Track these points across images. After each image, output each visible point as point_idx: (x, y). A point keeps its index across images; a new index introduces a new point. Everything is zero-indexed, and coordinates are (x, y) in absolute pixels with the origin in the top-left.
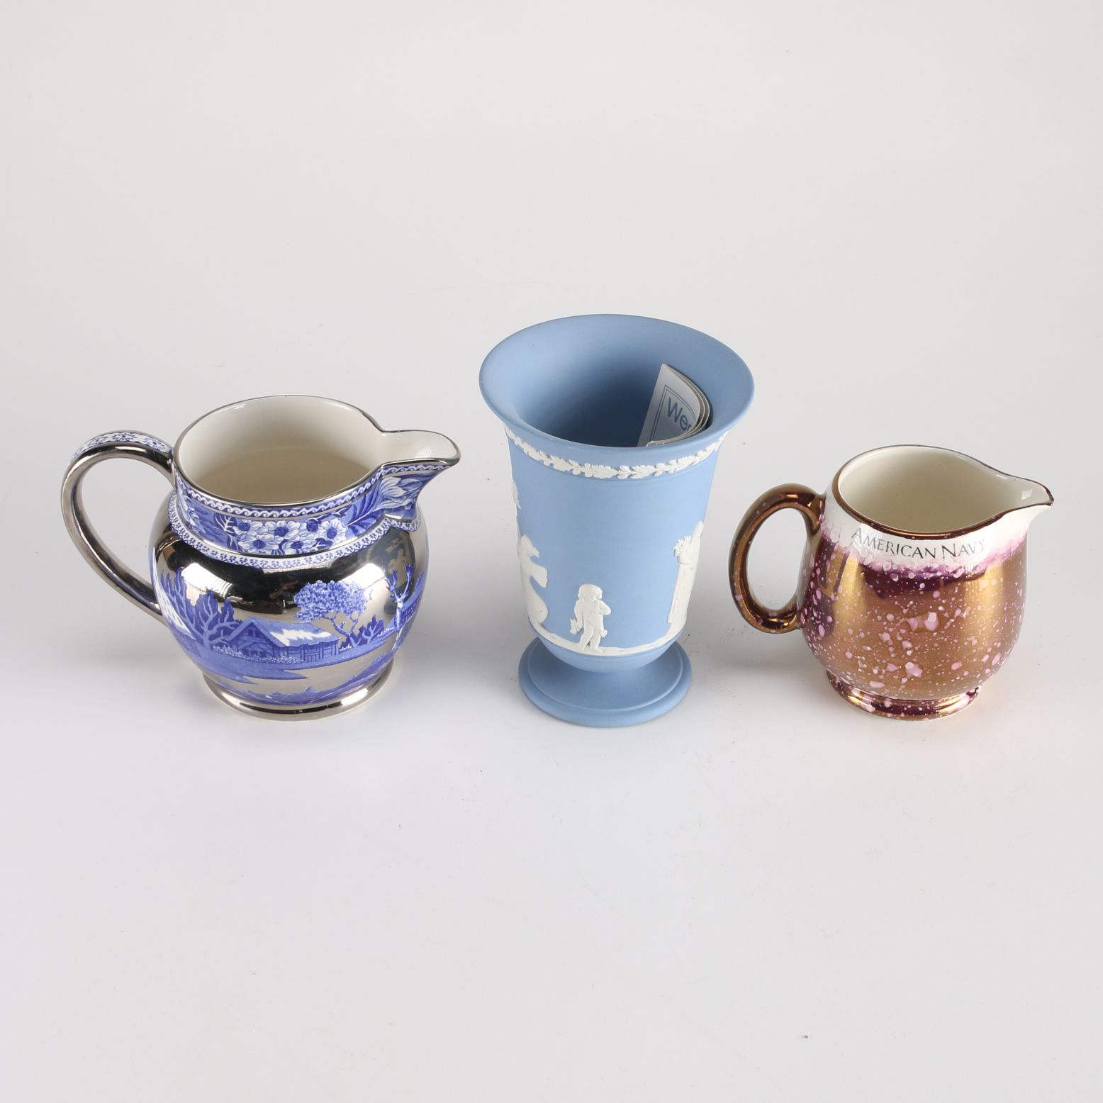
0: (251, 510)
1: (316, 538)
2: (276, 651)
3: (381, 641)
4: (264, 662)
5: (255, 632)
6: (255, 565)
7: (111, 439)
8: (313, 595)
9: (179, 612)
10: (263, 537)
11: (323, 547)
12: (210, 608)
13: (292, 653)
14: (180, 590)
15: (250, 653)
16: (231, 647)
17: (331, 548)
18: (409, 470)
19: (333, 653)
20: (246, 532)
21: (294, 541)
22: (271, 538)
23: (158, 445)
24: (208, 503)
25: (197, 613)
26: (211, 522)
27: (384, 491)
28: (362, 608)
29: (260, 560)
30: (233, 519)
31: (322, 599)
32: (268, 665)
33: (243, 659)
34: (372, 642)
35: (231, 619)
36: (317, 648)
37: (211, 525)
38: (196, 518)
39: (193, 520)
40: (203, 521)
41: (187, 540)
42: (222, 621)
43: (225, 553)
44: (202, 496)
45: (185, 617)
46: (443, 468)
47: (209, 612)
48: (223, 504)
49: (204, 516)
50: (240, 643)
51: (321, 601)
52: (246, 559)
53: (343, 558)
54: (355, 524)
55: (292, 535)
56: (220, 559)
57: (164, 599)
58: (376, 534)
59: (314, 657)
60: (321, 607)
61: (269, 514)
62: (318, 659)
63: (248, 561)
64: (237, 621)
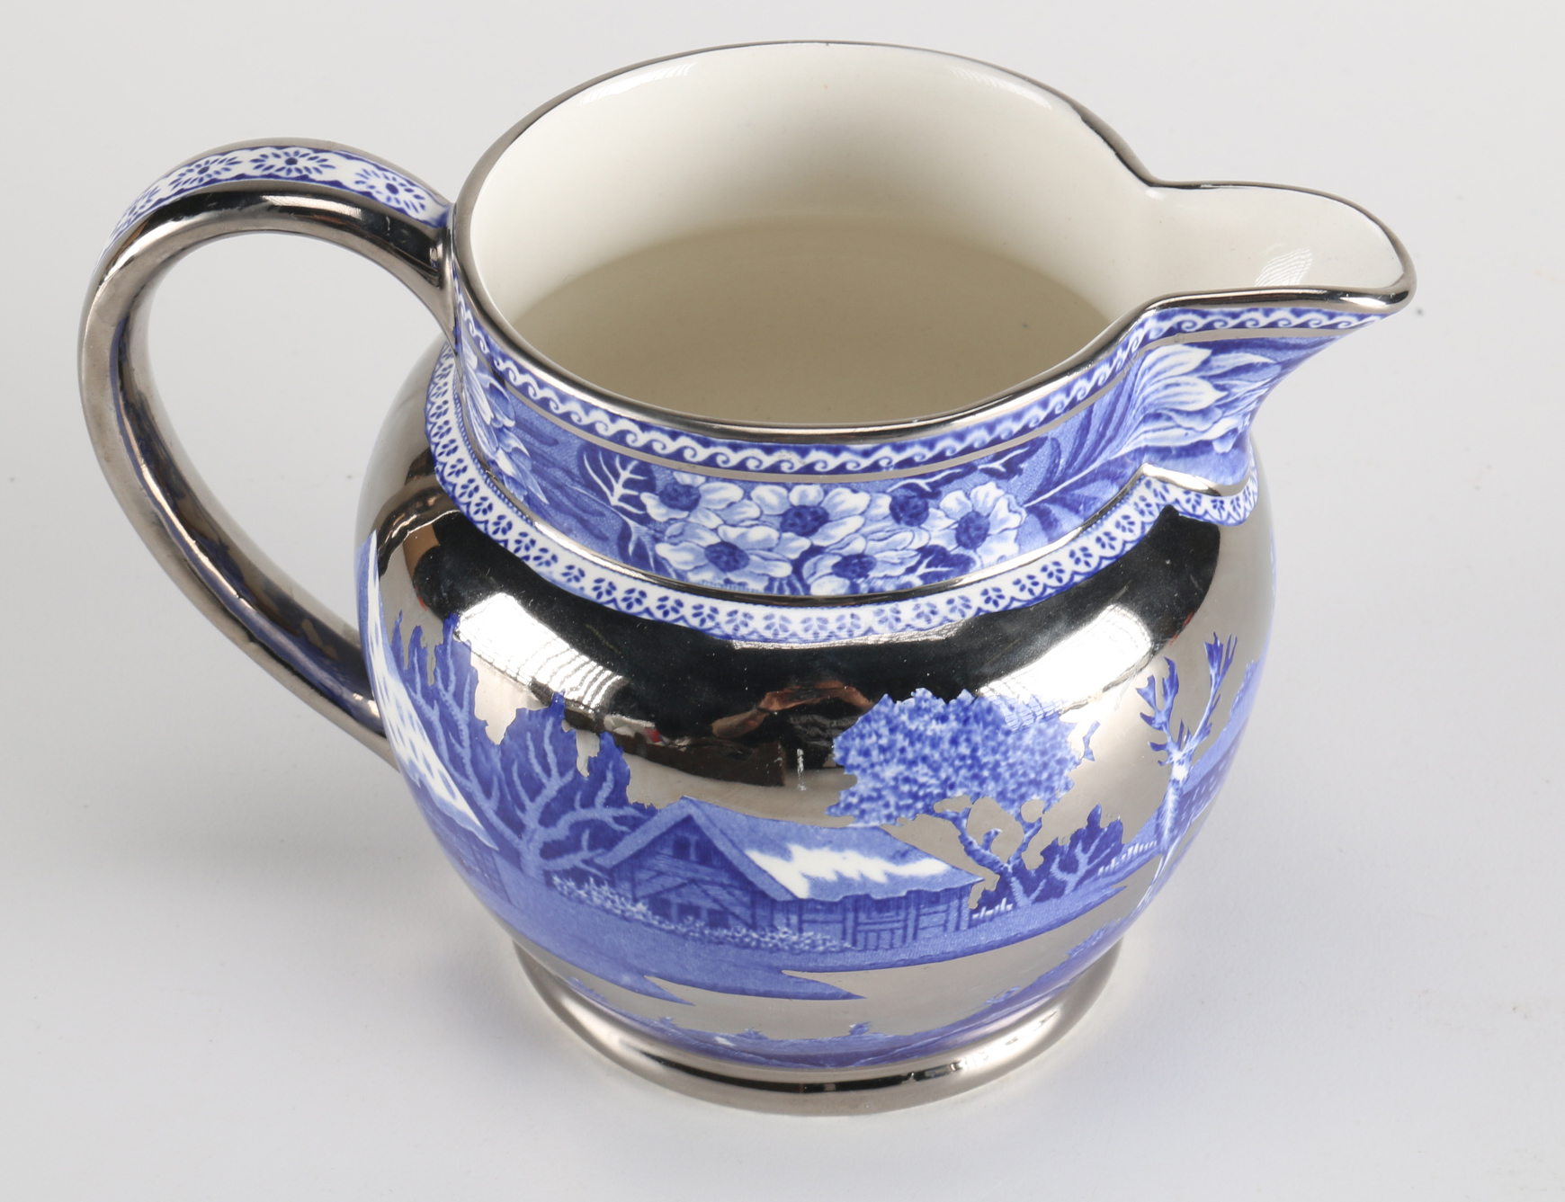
0: (706, 444)
1: (918, 544)
2: (760, 912)
3: (1107, 886)
4: (720, 942)
5: (698, 845)
6: (709, 624)
7: (246, 168)
8: (899, 737)
9: (446, 755)
10: (743, 536)
11: (939, 576)
12: (551, 759)
13: (813, 922)
14: (452, 688)
15: (674, 911)
16: (612, 884)
17: (966, 579)
18: (1242, 325)
19: (951, 926)
20: (685, 514)
21: (846, 552)
22: (767, 540)
23: (404, 196)
24: (563, 409)
25: (507, 768)
26: (568, 472)
27: (1148, 390)
28: (1058, 783)
29: (725, 607)
30: (643, 468)
31: (927, 751)
32: (733, 951)
33: (649, 925)
34: (1081, 892)
35: (617, 799)
36: (898, 908)
37: (568, 482)
38: (517, 450)
39: (509, 455)
40: (540, 464)
41: (486, 522)
42: (588, 803)
43: (609, 577)
44: (541, 385)
45: (467, 777)
46: (1355, 322)
47: (547, 770)
48: (614, 417)
49: (547, 449)
50: (642, 875)
51: (925, 759)
52: (680, 604)
53: (1006, 614)
54: (1053, 500)
55: (841, 534)
56: (592, 595)
57: (399, 707)
58: (1117, 533)
59: (886, 936)
60: (922, 780)
61: (768, 461)
62: (897, 942)
63: (687, 611)
64: (638, 806)
